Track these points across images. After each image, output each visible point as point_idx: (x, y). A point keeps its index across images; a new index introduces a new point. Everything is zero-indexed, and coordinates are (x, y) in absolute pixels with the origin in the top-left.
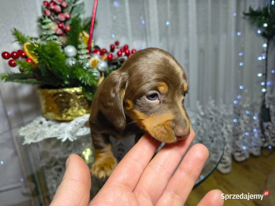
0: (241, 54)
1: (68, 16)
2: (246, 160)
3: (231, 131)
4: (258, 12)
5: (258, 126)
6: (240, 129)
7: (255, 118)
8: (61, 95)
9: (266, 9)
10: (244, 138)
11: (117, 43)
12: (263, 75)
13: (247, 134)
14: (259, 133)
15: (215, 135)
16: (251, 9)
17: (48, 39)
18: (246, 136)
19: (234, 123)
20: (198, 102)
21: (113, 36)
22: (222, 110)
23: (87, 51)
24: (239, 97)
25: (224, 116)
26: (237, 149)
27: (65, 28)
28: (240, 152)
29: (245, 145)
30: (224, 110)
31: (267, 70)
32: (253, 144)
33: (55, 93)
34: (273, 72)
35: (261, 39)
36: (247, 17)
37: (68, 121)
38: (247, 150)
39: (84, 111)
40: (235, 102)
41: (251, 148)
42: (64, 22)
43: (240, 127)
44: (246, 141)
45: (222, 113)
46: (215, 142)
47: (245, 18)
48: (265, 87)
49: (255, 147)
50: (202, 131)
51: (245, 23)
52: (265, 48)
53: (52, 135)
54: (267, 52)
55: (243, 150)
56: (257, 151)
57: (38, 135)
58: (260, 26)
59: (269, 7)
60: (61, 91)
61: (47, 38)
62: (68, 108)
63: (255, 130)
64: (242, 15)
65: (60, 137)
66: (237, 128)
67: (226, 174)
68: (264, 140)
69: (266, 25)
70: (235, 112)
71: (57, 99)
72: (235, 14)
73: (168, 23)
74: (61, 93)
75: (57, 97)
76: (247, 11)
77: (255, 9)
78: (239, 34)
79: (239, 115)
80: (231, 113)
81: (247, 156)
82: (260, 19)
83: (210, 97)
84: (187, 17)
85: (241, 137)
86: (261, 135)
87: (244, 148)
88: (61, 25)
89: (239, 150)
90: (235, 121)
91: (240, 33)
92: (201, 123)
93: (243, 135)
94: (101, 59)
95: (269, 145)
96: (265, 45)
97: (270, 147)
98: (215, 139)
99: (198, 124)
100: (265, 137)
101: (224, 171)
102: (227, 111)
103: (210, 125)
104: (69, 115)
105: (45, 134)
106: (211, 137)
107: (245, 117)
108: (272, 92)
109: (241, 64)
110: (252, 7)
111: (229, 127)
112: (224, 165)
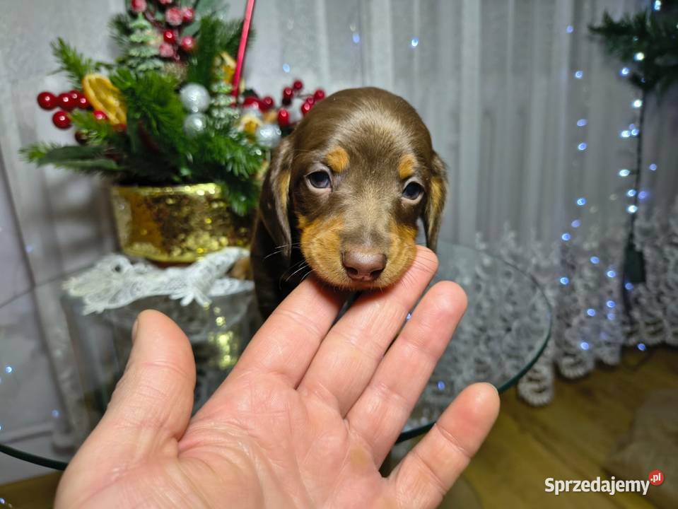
0: (581, 123)
1: (189, 15)
2: (587, 376)
3: (553, 304)
4: (623, 25)
5: (616, 294)
6: (575, 300)
7: (610, 274)
8: (170, 201)
9: (641, 20)
10: (582, 323)
11: (298, 86)
12: (632, 173)
13: (590, 312)
14: (617, 313)
15: (516, 315)
16: (607, 18)
17: (143, 67)
18: (589, 317)
19: (562, 286)
20: (478, 235)
21: (287, 70)
22: (534, 255)
23: (232, 100)
24: (575, 224)
25: (538, 268)
26: (566, 349)
27: (180, 42)
28: (573, 356)
29: (585, 339)
30: (540, 255)
31: (639, 161)
32: (604, 337)
33: (157, 195)
34: (653, 167)
35: (629, 89)
36: (598, 37)
37: (187, 264)
38: (590, 351)
39: (224, 240)
40: (564, 237)
41: (599, 346)
42: (180, 28)
43: (574, 295)
44: (587, 329)
45: (534, 261)
46: (513, 332)
47: (591, 39)
48: (635, 201)
49: (608, 344)
50: (486, 305)
51: (594, 51)
52: (637, 109)
53: (155, 290)
54: (642, 120)
55: (580, 351)
56: (612, 353)
57: (118, 292)
58: (627, 58)
59: (649, 14)
60: (171, 190)
61: (138, 64)
62: (187, 232)
63: (609, 304)
64: (584, 31)
65: (176, 294)
66: (567, 299)
67: (542, 407)
68: (628, 328)
69: (640, 57)
70: (563, 262)
71: (160, 211)
72: (570, 30)
73: (414, 44)
74: (171, 197)
75: (162, 206)
76: (599, 23)
77: (617, 17)
78: (578, 75)
79: (573, 267)
80: (556, 261)
81: (590, 365)
82: (629, 42)
83: (506, 225)
84: (458, 30)
85: (575, 321)
86: (622, 318)
87: (583, 346)
88: (170, 36)
89: (572, 351)
90: (563, 281)
91: (581, 73)
92: (483, 285)
93: (582, 316)
94: (263, 119)
95: (639, 343)
96: (638, 104)
97: (641, 347)
98: (515, 325)
99: (478, 288)
100: (632, 322)
101: (537, 399)
102: (547, 257)
103: (504, 290)
104: (189, 249)
105: (138, 289)
106: (505, 320)
107: (587, 273)
108: (648, 215)
109: (581, 147)
110: (610, 13)
111: (550, 293)
112: (535, 386)
